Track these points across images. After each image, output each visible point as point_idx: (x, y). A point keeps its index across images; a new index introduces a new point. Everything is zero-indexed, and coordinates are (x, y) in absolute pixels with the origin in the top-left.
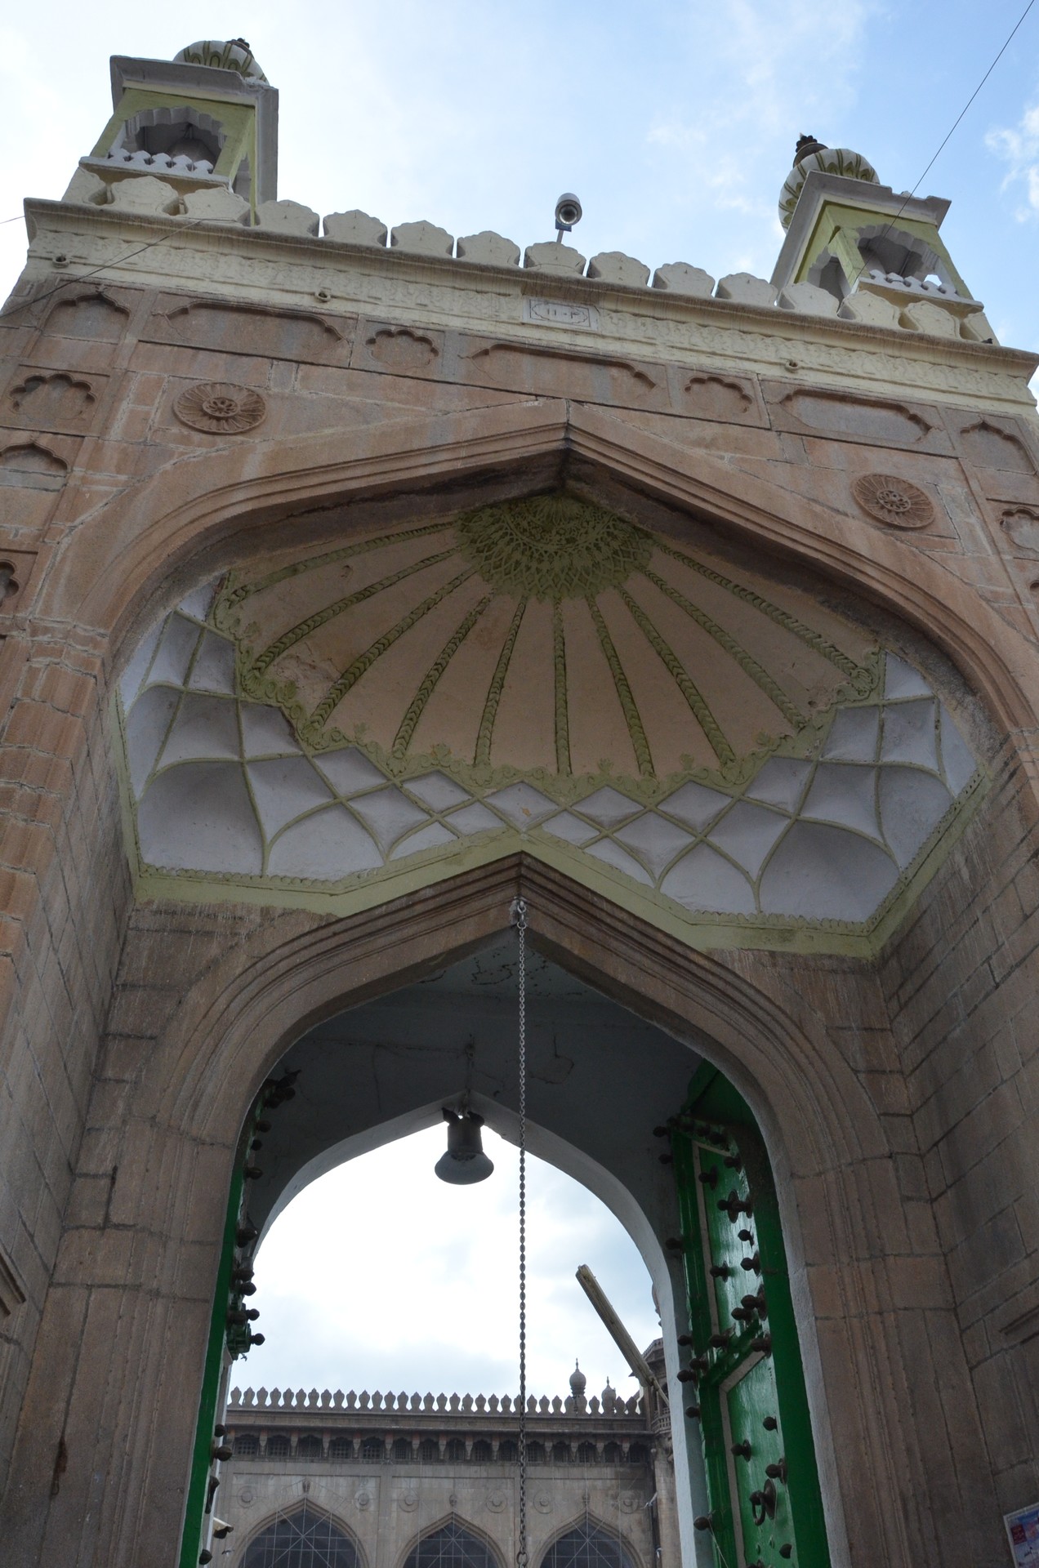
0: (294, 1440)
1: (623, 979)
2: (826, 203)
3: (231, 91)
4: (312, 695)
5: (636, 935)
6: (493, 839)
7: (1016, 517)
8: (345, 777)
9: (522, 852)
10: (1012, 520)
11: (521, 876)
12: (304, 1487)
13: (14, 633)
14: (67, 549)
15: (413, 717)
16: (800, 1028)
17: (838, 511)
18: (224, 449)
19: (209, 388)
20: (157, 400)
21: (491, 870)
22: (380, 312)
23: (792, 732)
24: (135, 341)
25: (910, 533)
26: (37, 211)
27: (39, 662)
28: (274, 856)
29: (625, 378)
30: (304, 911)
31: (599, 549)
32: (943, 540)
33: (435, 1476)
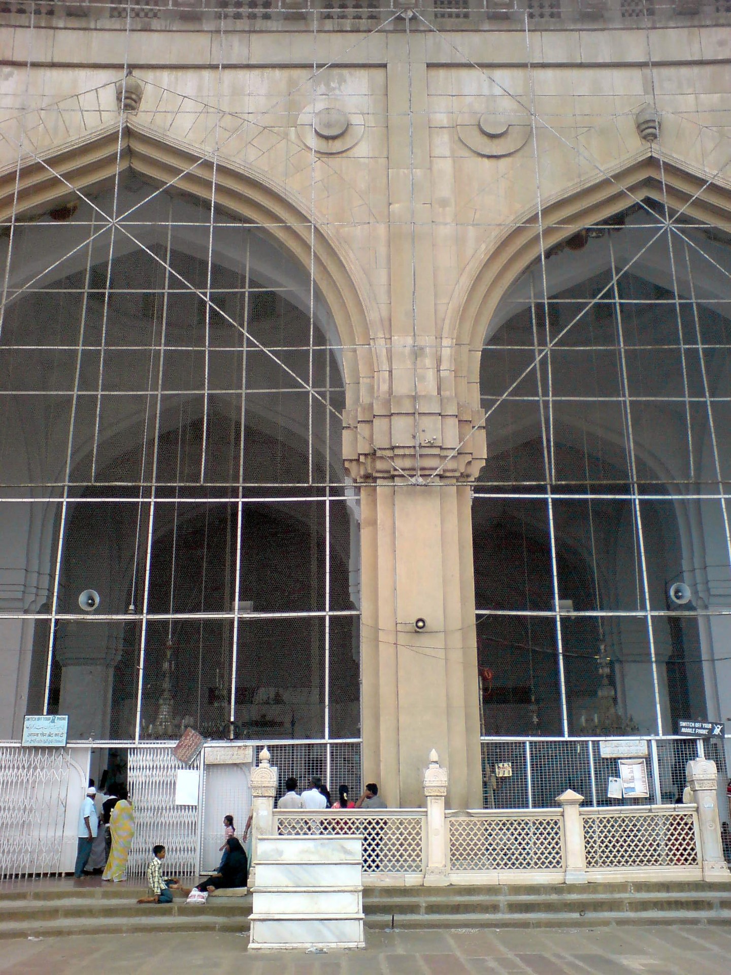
33: (579, 61)
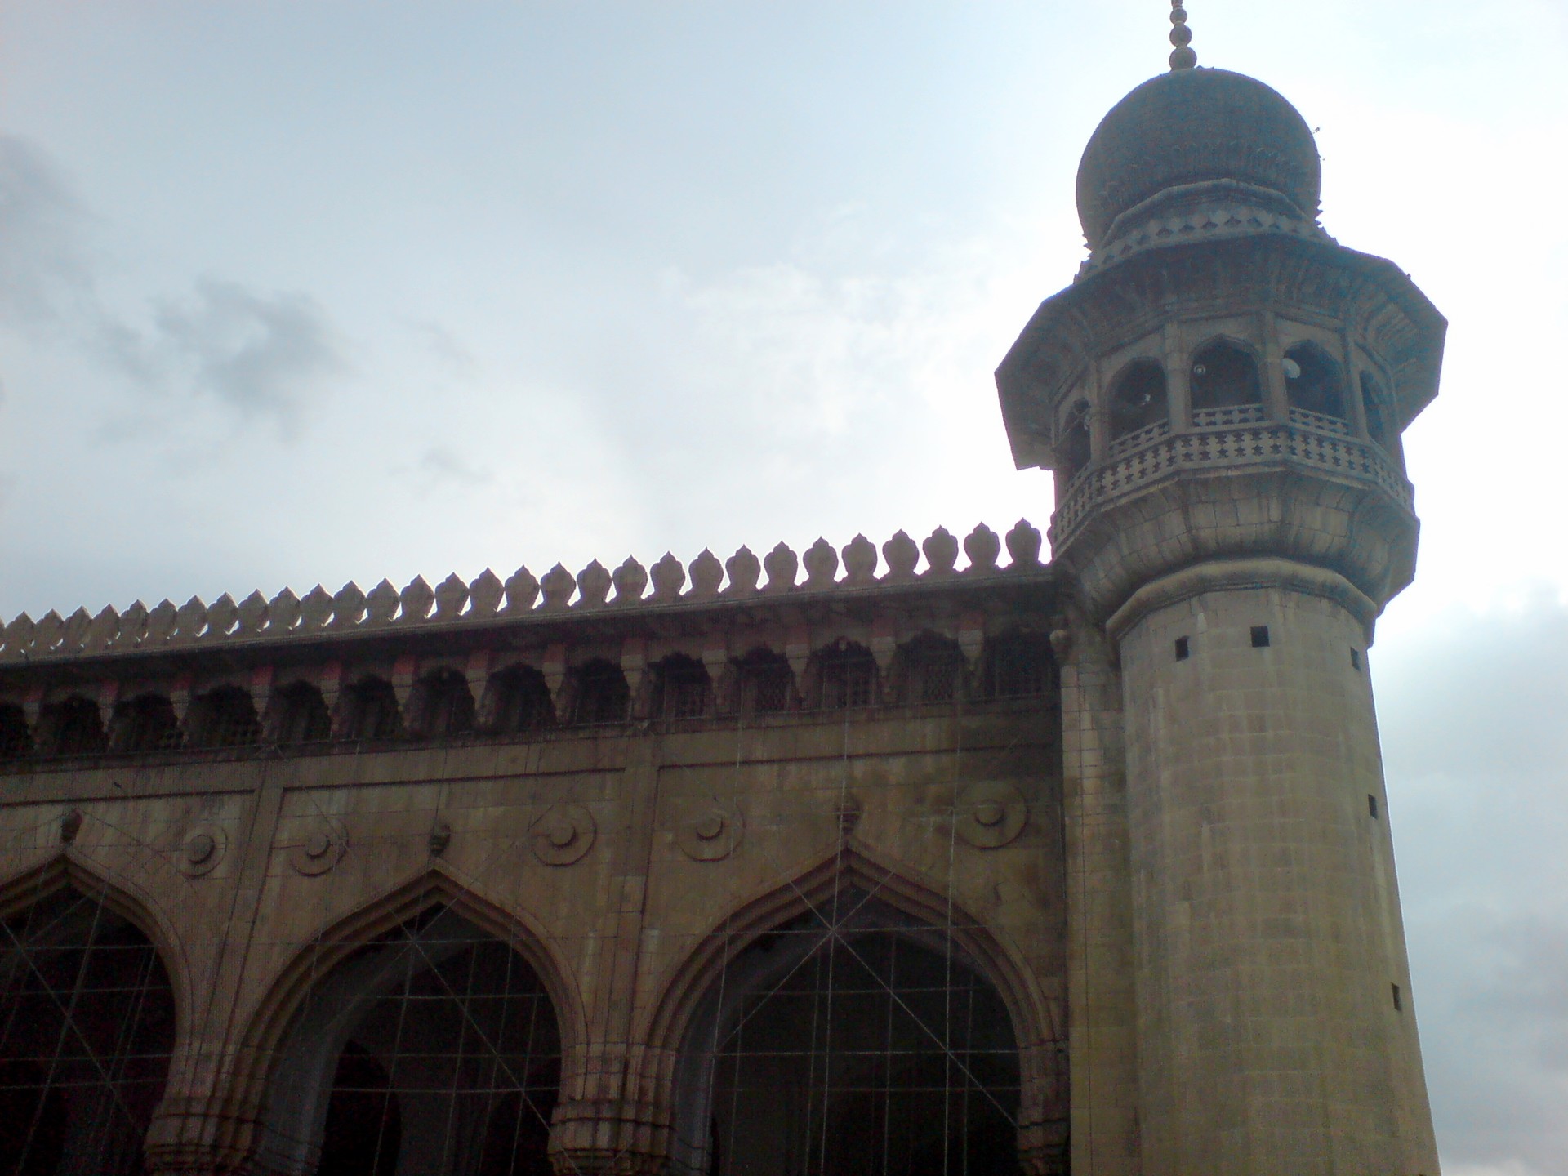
33: (399, 780)
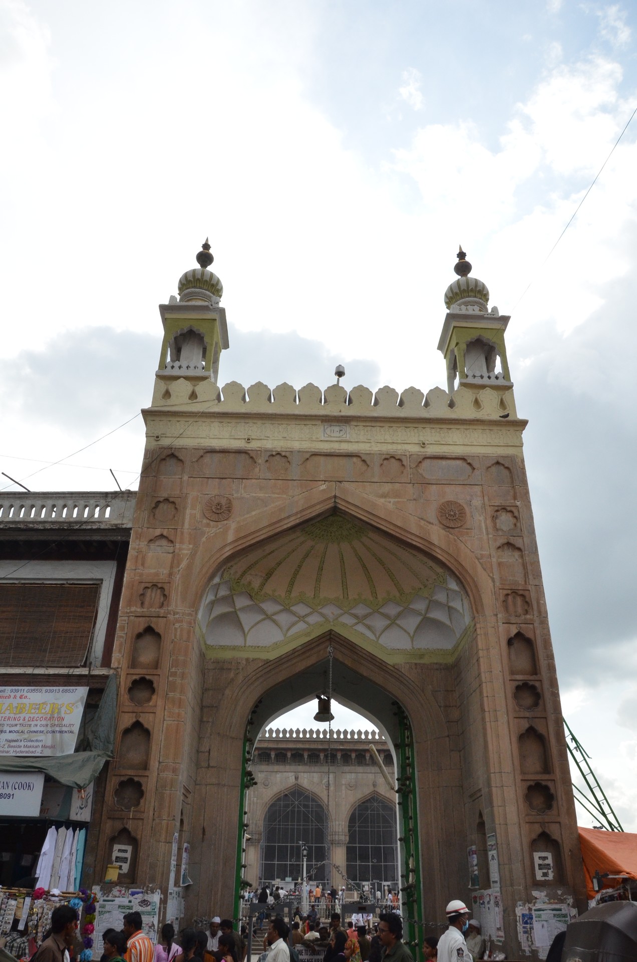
0: (289, 754)
1: (365, 674)
2: (454, 327)
3: (206, 312)
4: (256, 583)
5: (369, 659)
6: (321, 625)
7: (500, 512)
8: (270, 607)
9: (331, 630)
10: (498, 513)
11: (332, 638)
12: (296, 778)
13: (169, 616)
14: (179, 580)
15: (292, 584)
16: (423, 692)
17: (430, 523)
18: (220, 528)
19: (213, 498)
20: (198, 507)
21: (320, 638)
22: (269, 445)
23: (423, 587)
24: (187, 478)
25: (456, 529)
26: (146, 413)
27: (177, 625)
28: (248, 638)
29: (359, 462)
30: (259, 658)
31: (351, 530)
32: (468, 530)
